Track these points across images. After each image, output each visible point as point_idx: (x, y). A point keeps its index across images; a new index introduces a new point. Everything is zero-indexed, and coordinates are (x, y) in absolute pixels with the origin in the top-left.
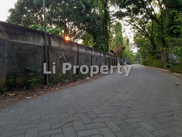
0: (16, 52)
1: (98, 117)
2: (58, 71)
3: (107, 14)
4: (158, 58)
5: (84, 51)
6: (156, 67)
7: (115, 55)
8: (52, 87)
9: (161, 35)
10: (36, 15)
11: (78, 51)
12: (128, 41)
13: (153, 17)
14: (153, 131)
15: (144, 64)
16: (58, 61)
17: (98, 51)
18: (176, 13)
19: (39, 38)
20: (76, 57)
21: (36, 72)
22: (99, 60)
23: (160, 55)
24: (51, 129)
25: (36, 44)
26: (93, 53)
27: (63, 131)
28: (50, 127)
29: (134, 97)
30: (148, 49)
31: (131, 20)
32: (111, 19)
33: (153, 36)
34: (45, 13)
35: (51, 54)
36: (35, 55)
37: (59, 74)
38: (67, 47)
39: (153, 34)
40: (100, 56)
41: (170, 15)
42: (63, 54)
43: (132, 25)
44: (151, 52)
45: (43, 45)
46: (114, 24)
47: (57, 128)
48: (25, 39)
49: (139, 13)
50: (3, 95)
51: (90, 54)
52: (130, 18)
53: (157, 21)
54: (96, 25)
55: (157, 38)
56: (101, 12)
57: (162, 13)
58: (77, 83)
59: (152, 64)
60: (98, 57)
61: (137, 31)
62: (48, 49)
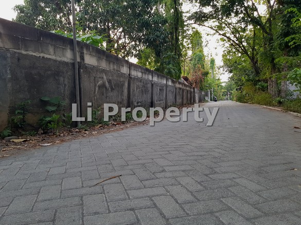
0: (26, 71)
1: (164, 171)
2: (96, 106)
3: (178, 15)
4: (264, 89)
5: (140, 75)
6: (259, 103)
7: (191, 84)
8: (86, 130)
9: (270, 50)
10: (60, 18)
11: (129, 75)
12: (213, 61)
13: (256, 22)
14: (259, 191)
15: (240, 99)
16: (97, 89)
17: (164, 77)
18: (294, 12)
19: (63, 49)
20: (126, 84)
21: (59, 106)
22: (165, 92)
23: (266, 85)
24: (83, 187)
25: (59, 59)
26: (155, 79)
27: (104, 190)
28: (82, 184)
29: (225, 144)
30: (247, 74)
31: (218, 27)
32: (185, 25)
33: (255, 52)
34: (74, 12)
35: (85, 78)
36: (57, 78)
37: (98, 111)
38: (112, 66)
39: (255, 50)
40: (167, 86)
41: (285, 16)
42: (105, 77)
43: (220, 34)
44: (251, 80)
45: (72, 61)
46: (190, 32)
47: (94, 186)
48: (40, 49)
49: (233, 15)
50: (4, 141)
51: (150, 81)
52: (217, 24)
53: (263, 27)
54: (160, 32)
55: (261, 56)
56: (167, 11)
57: (271, 14)
58: (128, 125)
59: (252, 99)
60: (163, 87)
61: (228, 45)
62: (79, 69)
